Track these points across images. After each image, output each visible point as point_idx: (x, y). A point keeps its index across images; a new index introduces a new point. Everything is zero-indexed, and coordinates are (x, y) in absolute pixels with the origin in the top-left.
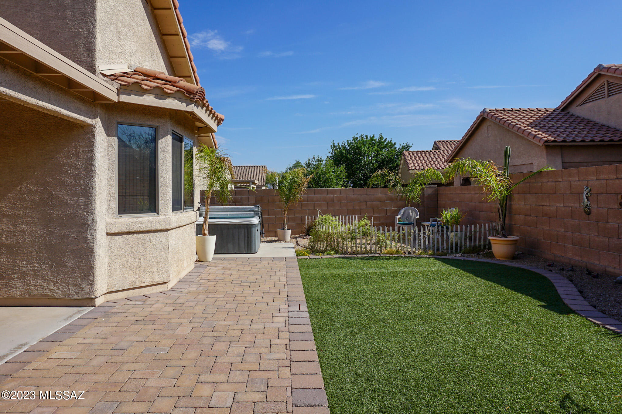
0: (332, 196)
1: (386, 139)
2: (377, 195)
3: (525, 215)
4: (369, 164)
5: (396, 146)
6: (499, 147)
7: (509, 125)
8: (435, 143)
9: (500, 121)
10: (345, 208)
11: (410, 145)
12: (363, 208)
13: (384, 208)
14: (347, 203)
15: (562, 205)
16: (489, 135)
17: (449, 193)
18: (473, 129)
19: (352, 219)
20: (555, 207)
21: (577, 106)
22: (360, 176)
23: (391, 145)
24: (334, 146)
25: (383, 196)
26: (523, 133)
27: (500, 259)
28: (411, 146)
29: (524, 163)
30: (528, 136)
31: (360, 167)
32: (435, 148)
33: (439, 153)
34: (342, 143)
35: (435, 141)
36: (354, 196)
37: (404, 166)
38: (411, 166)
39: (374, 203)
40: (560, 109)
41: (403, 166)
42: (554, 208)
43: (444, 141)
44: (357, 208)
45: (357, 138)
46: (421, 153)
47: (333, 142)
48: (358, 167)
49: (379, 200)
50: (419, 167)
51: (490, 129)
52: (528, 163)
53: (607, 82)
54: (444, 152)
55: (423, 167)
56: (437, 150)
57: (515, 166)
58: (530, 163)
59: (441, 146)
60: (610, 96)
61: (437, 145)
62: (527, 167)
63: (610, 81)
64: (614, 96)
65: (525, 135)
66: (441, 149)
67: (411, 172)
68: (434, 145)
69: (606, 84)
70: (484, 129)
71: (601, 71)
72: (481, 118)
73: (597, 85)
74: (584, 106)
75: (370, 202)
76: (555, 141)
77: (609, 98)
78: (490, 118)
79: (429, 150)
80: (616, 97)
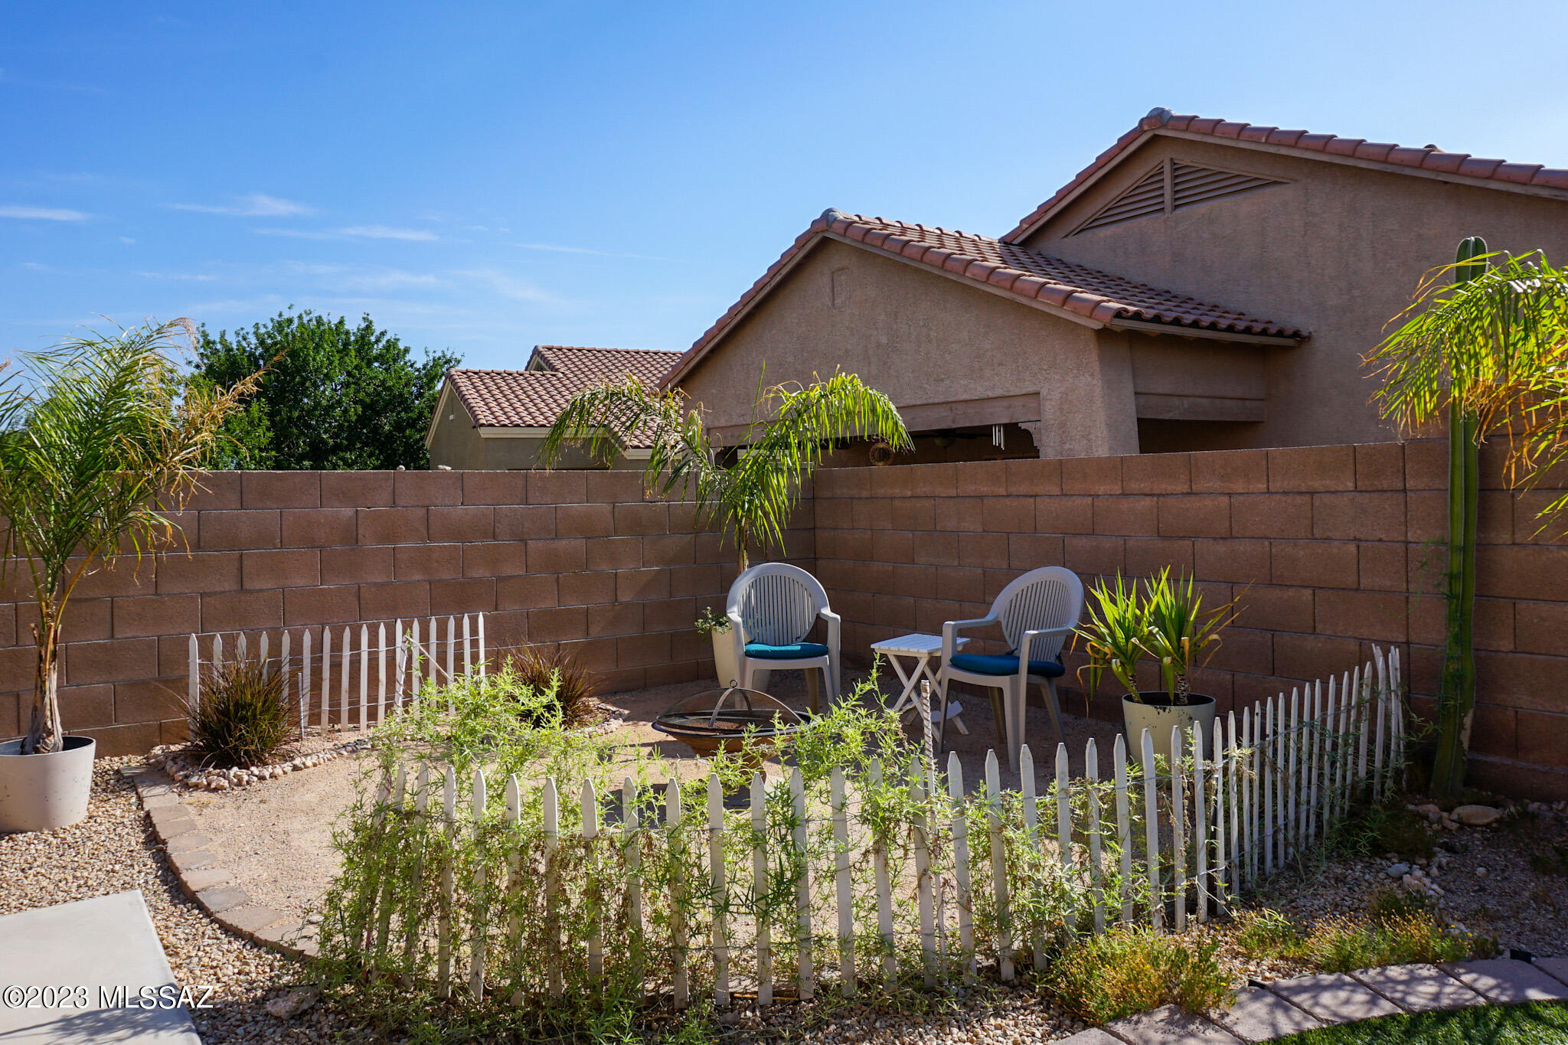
0: (347, 512)
1: (383, 334)
2: (576, 507)
4: (332, 407)
5: (408, 357)
8: (536, 351)
10: (417, 577)
11: (458, 356)
12: (508, 570)
13: (606, 568)
14: (430, 549)
16: (838, 301)
18: (778, 278)
19: (459, 634)
21: (1066, 236)
22: (298, 446)
23: (393, 354)
24: (208, 343)
28: (458, 361)
29: (998, 392)
31: (299, 418)
32: (534, 364)
33: (554, 380)
34: (238, 334)
35: (535, 348)
36: (463, 512)
37: (451, 417)
38: (484, 417)
39: (563, 544)
40: (1015, 243)
41: (444, 415)
43: (560, 349)
44: (478, 573)
45: (290, 321)
46: (503, 378)
47: (201, 329)
48: (296, 414)
50: (508, 418)
51: (843, 278)
52: (1018, 392)
53: (1173, 162)
54: (568, 379)
55: (521, 418)
56: (548, 373)
57: (953, 405)
58: (1024, 391)
59: (557, 363)
60: (1177, 207)
61: (543, 357)
62: (1009, 407)
63: (1185, 159)
64: (1195, 207)
65: (1022, 293)
66: (557, 370)
67: (484, 433)
68: (531, 358)
69: (1167, 170)
70: (818, 280)
71: (1164, 126)
72: (815, 241)
73: (1139, 172)
74: (1088, 234)
75: (540, 544)
76: (1137, 316)
77: (1178, 211)
78: (855, 240)
79: (522, 370)
80: (1202, 208)
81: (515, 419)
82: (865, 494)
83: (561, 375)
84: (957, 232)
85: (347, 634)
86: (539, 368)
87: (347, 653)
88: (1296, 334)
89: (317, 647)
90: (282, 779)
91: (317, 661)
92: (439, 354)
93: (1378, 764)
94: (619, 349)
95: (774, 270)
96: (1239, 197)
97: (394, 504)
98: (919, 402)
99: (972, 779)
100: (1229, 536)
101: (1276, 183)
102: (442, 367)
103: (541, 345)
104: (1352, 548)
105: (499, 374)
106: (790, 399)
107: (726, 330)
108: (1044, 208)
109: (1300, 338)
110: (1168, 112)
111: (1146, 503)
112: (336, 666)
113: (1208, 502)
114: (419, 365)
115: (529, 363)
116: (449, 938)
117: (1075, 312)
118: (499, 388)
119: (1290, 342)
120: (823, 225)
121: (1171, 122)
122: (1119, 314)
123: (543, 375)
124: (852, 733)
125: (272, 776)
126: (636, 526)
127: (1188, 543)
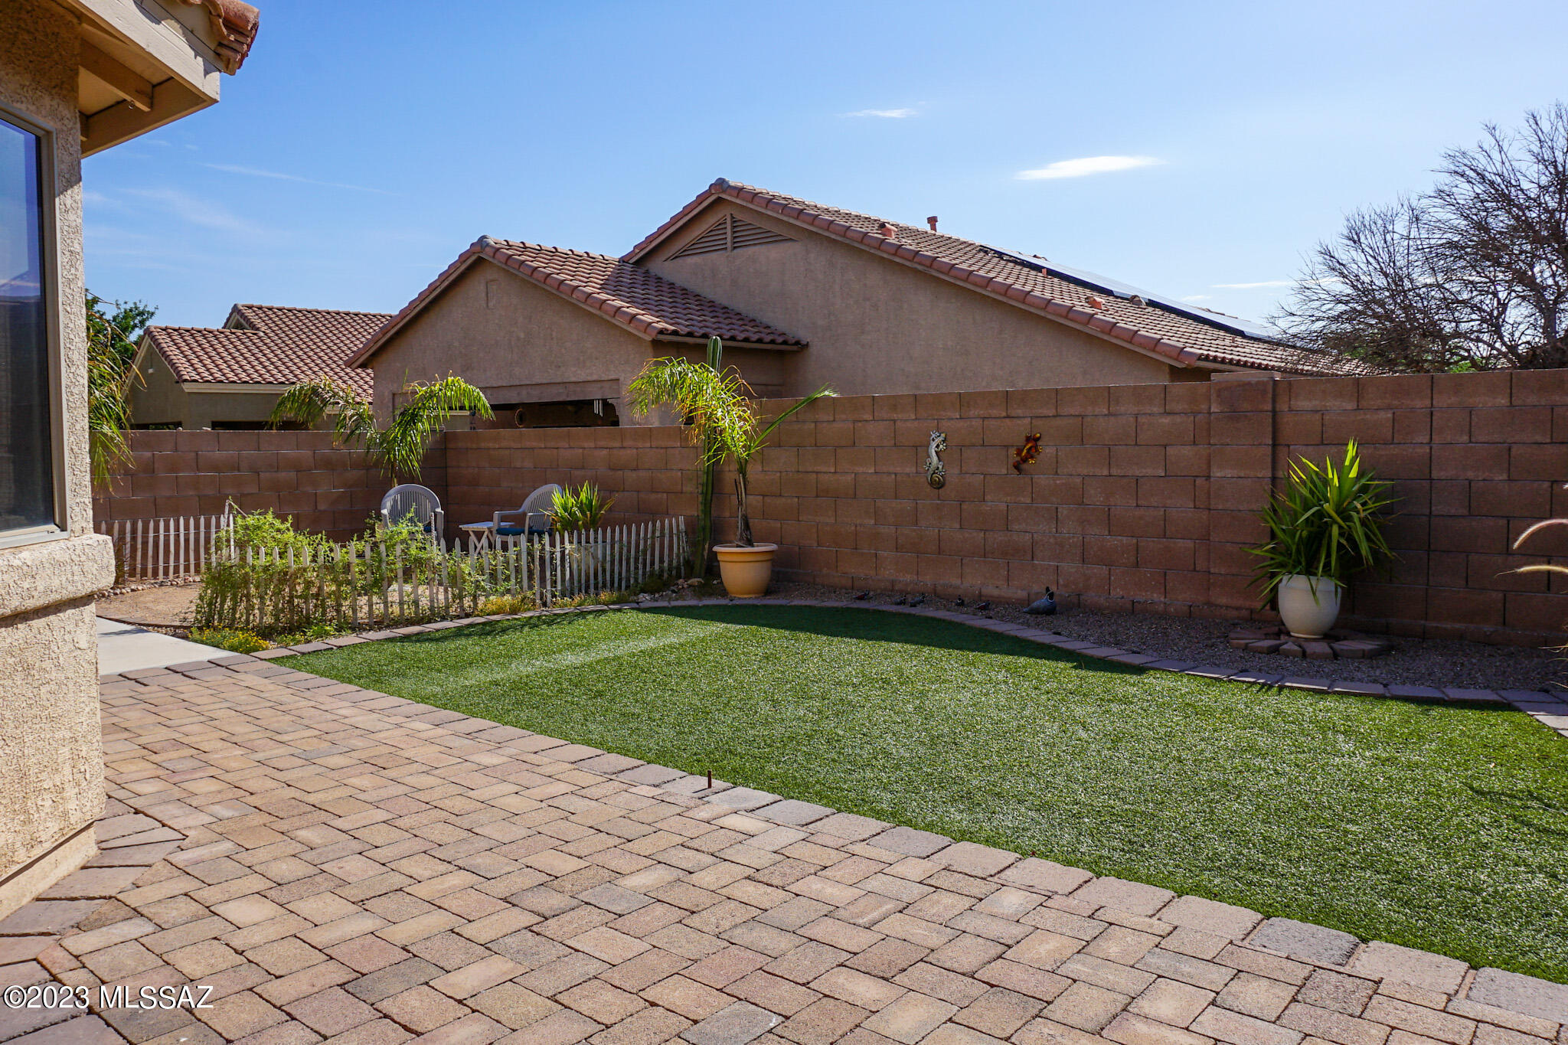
0: (148, 454)
3: (764, 496)
6: (522, 336)
7: (559, 285)
8: (235, 309)
9: (532, 273)
10: (191, 493)
11: (151, 309)
12: (248, 490)
15: (872, 470)
16: (491, 304)
17: (491, 445)
18: (446, 283)
20: (853, 475)
21: (666, 260)
25: (305, 453)
26: (600, 308)
27: (745, 596)
28: (153, 314)
29: (595, 377)
30: (614, 316)
32: (233, 322)
33: (255, 339)
35: (235, 305)
36: (218, 455)
37: (150, 371)
39: (282, 475)
40: (631, 262)
42: (850, 478)
44: (230, 491)
46: (204, 335)
49: (297, 467)
50: (211, 374)
51: (495, 287)
52: (605, 378)
53: (732, 217)
54: (269, 338)
55: (224, 375)
56: (249, 332)
57: (567, 385)
58: (611, 377)
59: (257, 322)
60: (735, 248)
61: (242, 315)
62: (602, 387)
63: (738, 217)
64: (745, 249)
65: (606, 312)
66: (258, 329)
67: (187, 388)
68: (231, 314)
69: (729, 221)
70: (476, 287)
71: (724, 192)
72: (473, 258)
73: (711, 220)
74: (680, 261)
75: (268, 474)
76: (675, 333)
77: (735, 251)
78: (501, 262)
79: (220, 328)
80: (751, 250)
81: (218, 375)
82: (474, 446)
83: (262, 334)
84: (586, 253)
85: (152, 524)
86: (239, 326)
87: (151, 534)
88: (797, 343)
89: (134, 531)
90: (127, 595)
91: (134, 539)
92: (130, 305)
93: (666, 564)
94: (320, 309)
95: (443, 276)
96: (770, 246)
97: (176, 450)
98: (545, 381)
99: (449, 550)
100: (636, 469)
101: (791, 239)
102: (134, 318)
103: (241, 302)
104: (679, 474)
105: (200, 331)
106: (422, 391)
107: (407, 319)
108: (650, 239)
109: (801, 347)
110: (727, 182)
111: (605, 452)
112: (145, 543)
113: (629, 452)
114: (108, 316)
115: (228, 320)
116: (250, 608)
117: (636, 328)
118: (200, 345)
119: (795, 348)
120: (478, 248)
121: (728, 190)
122: (661, 332)
123: (244, 334)
124: (405, 532)
125: (121, 593)
126: (328, 464)
127: (621, 472)
